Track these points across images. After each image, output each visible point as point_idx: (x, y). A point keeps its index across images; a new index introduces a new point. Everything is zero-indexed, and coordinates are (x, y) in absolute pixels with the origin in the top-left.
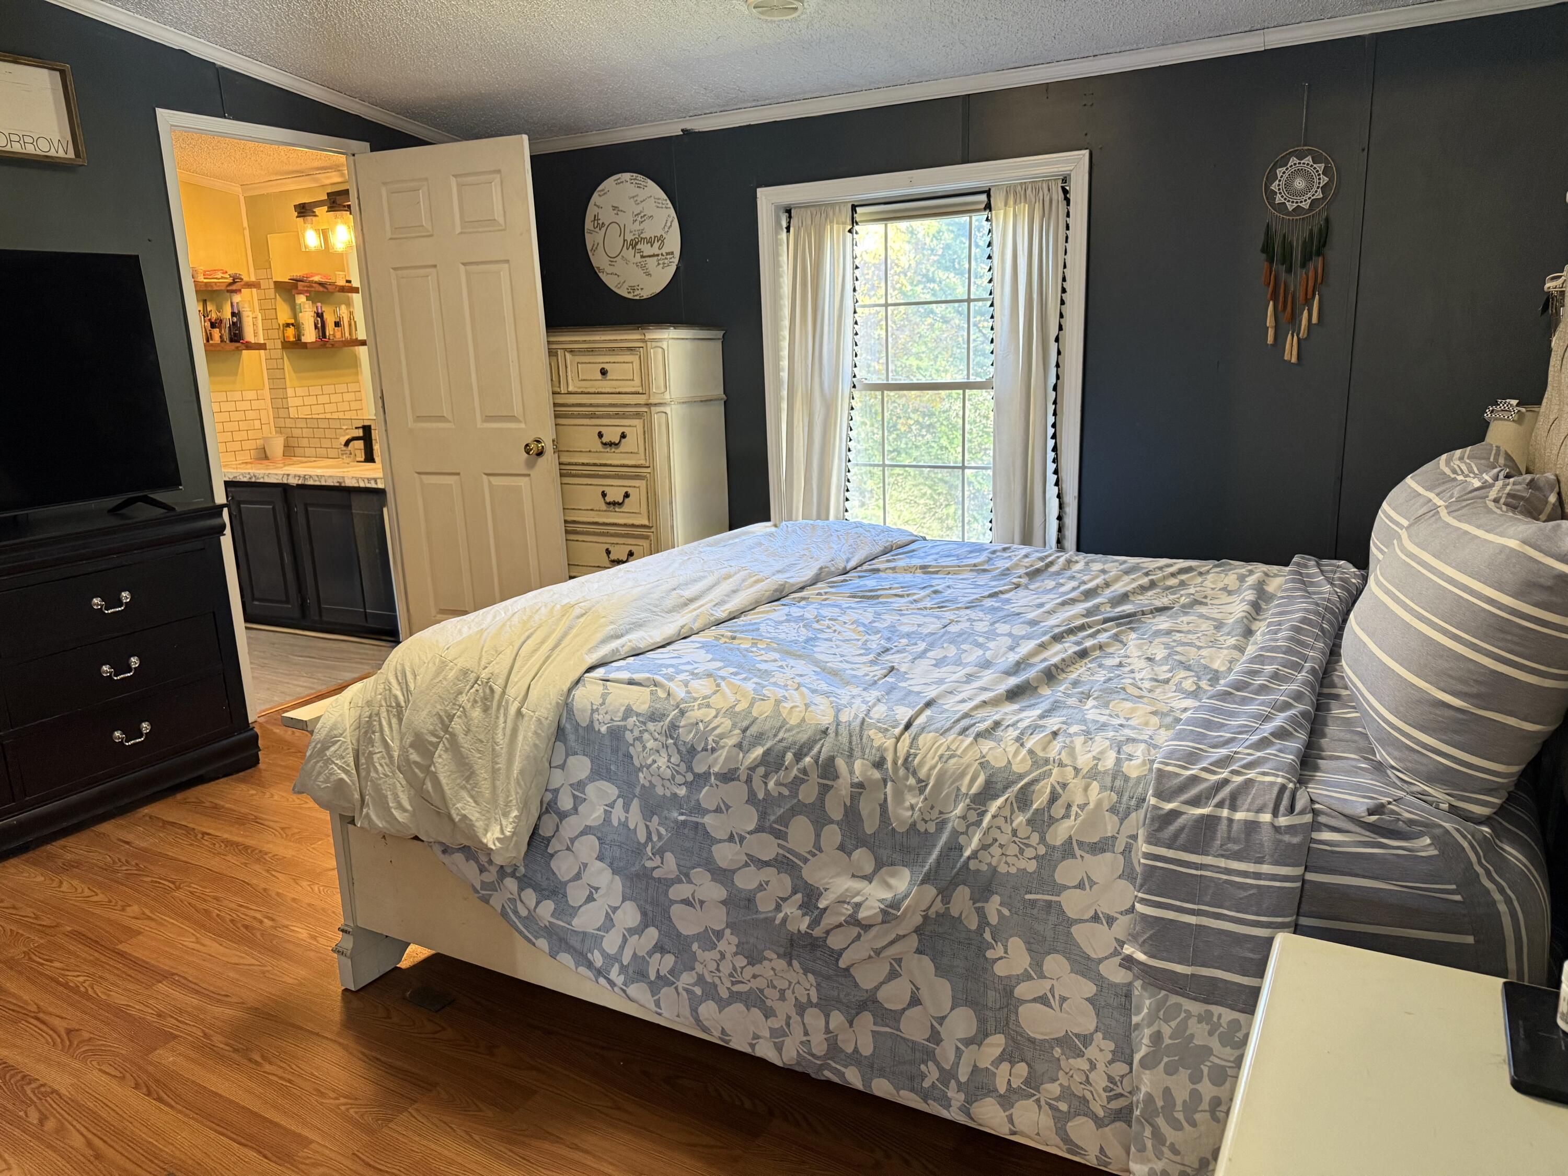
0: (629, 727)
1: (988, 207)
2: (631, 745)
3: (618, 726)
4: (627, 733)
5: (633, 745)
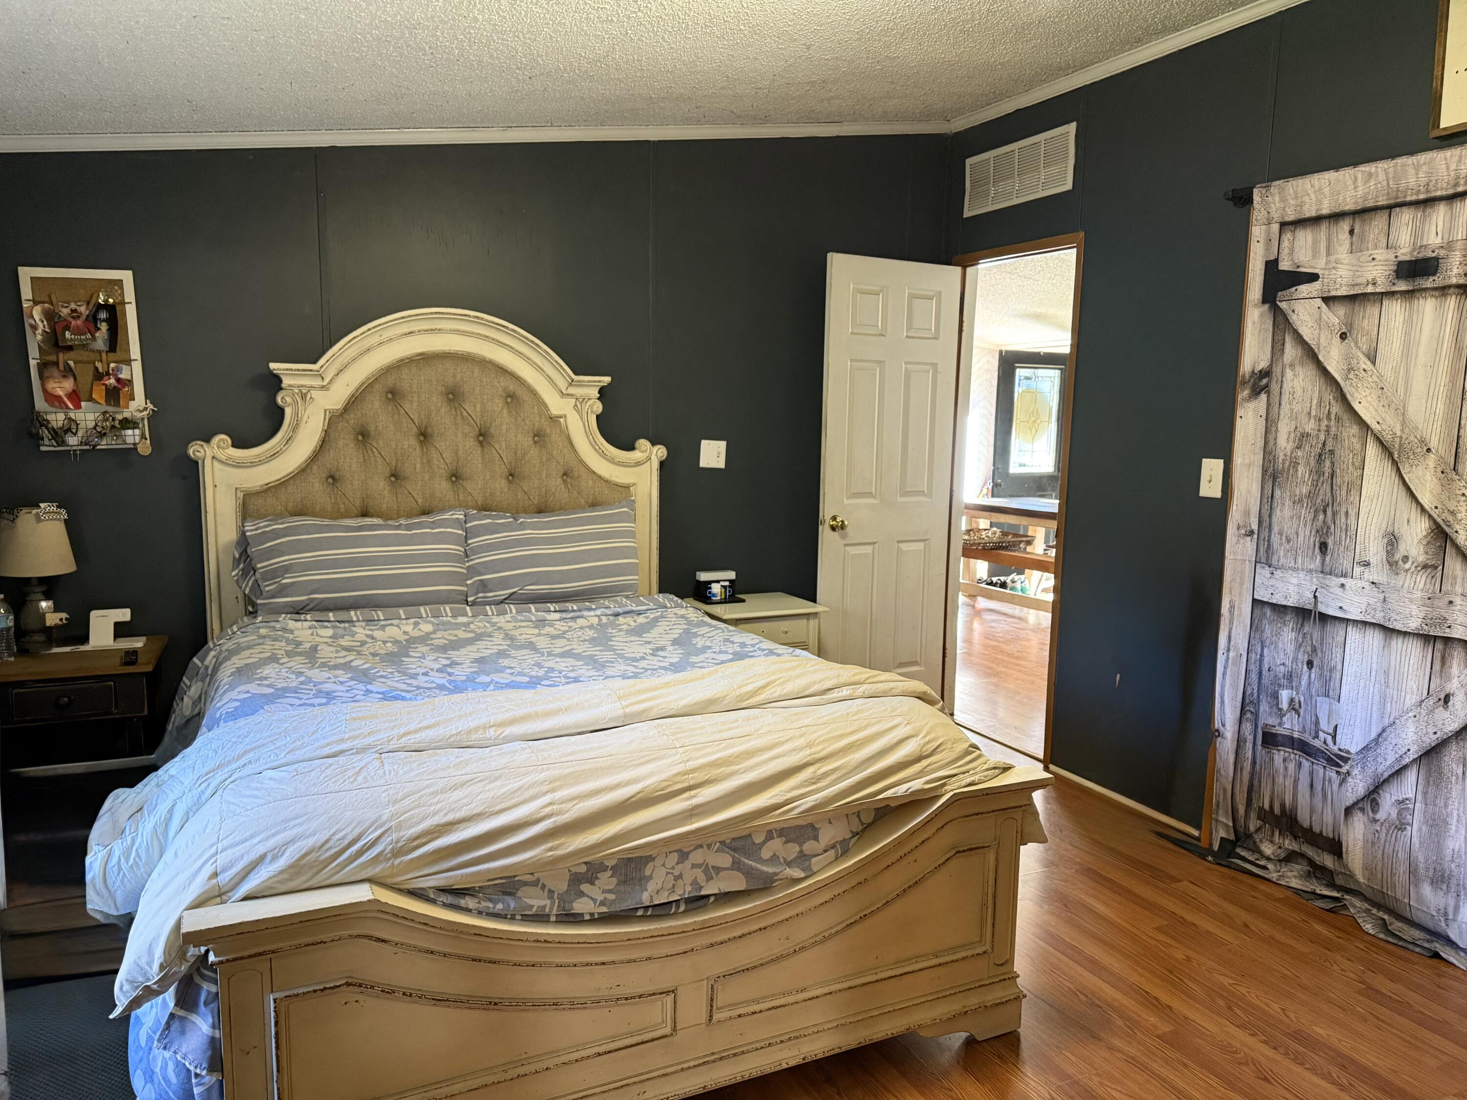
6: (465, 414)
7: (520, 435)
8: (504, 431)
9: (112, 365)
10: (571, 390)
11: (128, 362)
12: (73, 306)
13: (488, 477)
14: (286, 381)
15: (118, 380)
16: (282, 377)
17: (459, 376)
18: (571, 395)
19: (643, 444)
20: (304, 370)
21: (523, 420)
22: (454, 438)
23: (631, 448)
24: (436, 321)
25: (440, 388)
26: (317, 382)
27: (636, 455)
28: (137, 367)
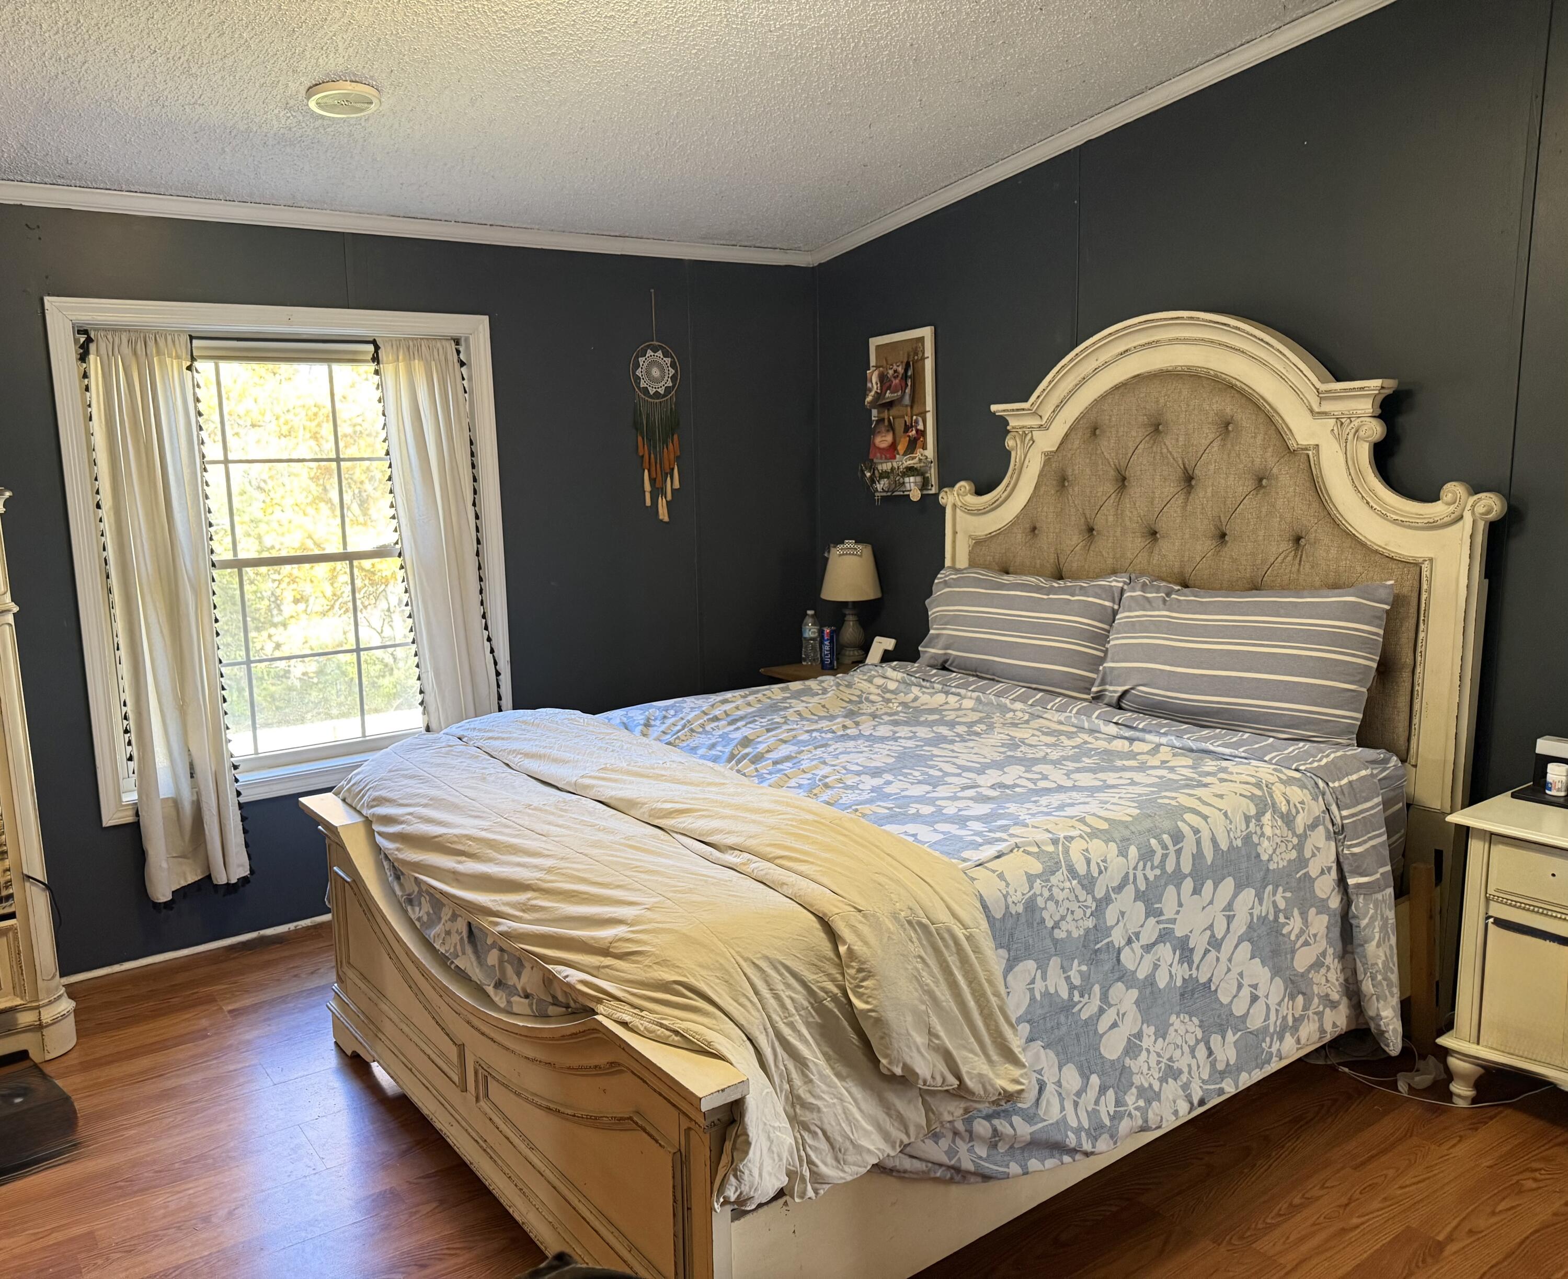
0: (1038, 893)
1: (376, 359)
2: (1043, 909)
3: (1030, 897)
4: (1039, 898)
5: (1045, 908)
6: (1165, 451)
7: (1231, 478)
8: (1212, 472)
9: (914, 417)
10: (1327, 407)
11: (923, 414)
12: (895, 367)
13: (1187, 536)
14: (1013, 423)
15: (917, 431)
16: (1008, 418)
17: (1162, 401)
18: (1325, 413)
19: (1453, 490)
20: (1018, 410)
21: (1238, 456)
22: (1150, 482)
23: (1431, 496)
24: (1150, 332)
25: (1140, 419)
26: (1035, 422)
27: (1436, 510)
28: (930, 418)
